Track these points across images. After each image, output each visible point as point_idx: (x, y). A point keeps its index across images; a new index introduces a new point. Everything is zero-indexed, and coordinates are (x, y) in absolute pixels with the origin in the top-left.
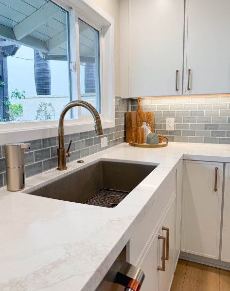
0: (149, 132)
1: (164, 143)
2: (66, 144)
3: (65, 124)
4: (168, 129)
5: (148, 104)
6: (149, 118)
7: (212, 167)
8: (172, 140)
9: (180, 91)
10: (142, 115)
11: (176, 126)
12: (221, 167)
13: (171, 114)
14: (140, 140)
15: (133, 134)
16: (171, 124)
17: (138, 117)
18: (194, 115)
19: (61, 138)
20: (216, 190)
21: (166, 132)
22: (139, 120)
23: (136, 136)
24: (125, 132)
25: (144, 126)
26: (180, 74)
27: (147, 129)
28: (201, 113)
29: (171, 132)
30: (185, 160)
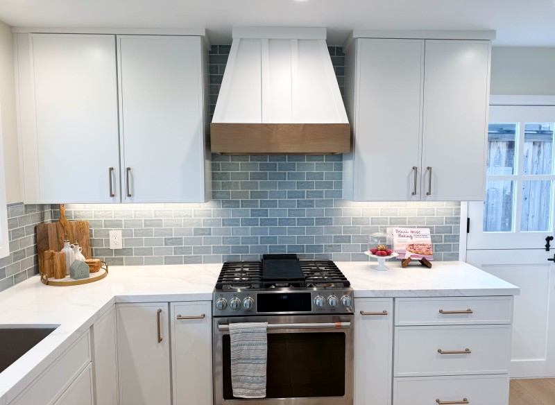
0: (80, 257)
4: (112, 247)
5: (80, 210)
6: (81, 234)
7: (154, 309)
8: (119, 262)
9: (118, 197)
10: (68, 228)
11: (125, 242)
12: (165, 308)
13: (116, 224)
14: (59, 274)
15: (46, 262)
16: (116, 240)
17: (61, 229)
18: (150, 225)
20: (160, 340)
21: (110, 251)
22: (62, 235)
23: (52, 266)
24: (37, 258)
25: (67, 249)
26: (116, 172)
28: (158, 223)
29: (117, 251)
30: (118, 304)
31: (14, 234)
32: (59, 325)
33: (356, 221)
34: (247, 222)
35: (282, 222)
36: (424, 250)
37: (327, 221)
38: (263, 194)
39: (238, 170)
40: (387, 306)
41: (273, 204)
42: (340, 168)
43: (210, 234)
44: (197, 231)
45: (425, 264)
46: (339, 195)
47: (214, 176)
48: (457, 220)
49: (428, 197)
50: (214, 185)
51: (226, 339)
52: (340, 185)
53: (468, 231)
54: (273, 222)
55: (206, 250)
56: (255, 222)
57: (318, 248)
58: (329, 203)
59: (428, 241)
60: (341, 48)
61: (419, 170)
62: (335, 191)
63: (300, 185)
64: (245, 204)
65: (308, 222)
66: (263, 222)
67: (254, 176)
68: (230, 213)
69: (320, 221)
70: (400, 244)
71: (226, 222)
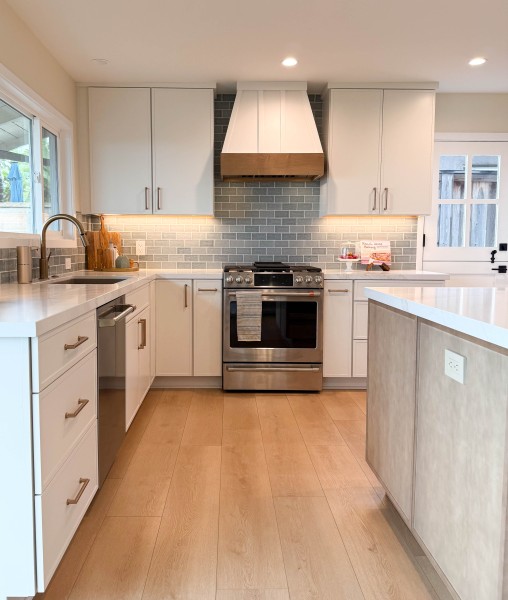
0: (117, 255)
1: (135, 268)
4: (138, 254)
7: (182, 284)
8: (144, 266)
9: (150, 210)
10: (107, 236)
11: (148, 250)
12: (189, 283)
13: (141, 236)
14: (108, 265)
16: (141, 249)
17: (102, 238)
18: (167, 238)
19: (43, 248)
20: (186, 306)
21: (136, 257)
22: (103, 242)
23: (103, 259)
24: (86, 257)
25: (111, 248)
26: (150, 190)
27: (115, 252)
28: (173, 236)
29: (141, 257)
30: (159, 279)
33: (330, 236)
34: (241, 236)
35: (271, 236)
36: (384, 258)
37: (306, 236)
38: (255, 214)
39: (236, 191)
40: (348, 285)
41: (262, 222)
42: (318, 192)
43: (212, 246)
44: (203, 243)
45: (384, 268)
46: (316, 215)
47: (216, 199)
48: (414, 236)
49: (385, 213)
50: (216, 206)
51: (234, 304)
52: (317, 206)
53: (424, 245)
54: (262, 236)
55: (209, 258)
56: (247, 237)
57: (299, 258)
58: (308, 221)
59: (388, 250)
60: (319, 96)
61: (378, 191)
62: (314, 211)
63: (285, 207)
64: (241, 221)
65: (292, 237)
66: (254, 236)
67: (248, 199)
68: (229, 229)
69: (301, 236)
70: (365, 253)
71: (225, 236)
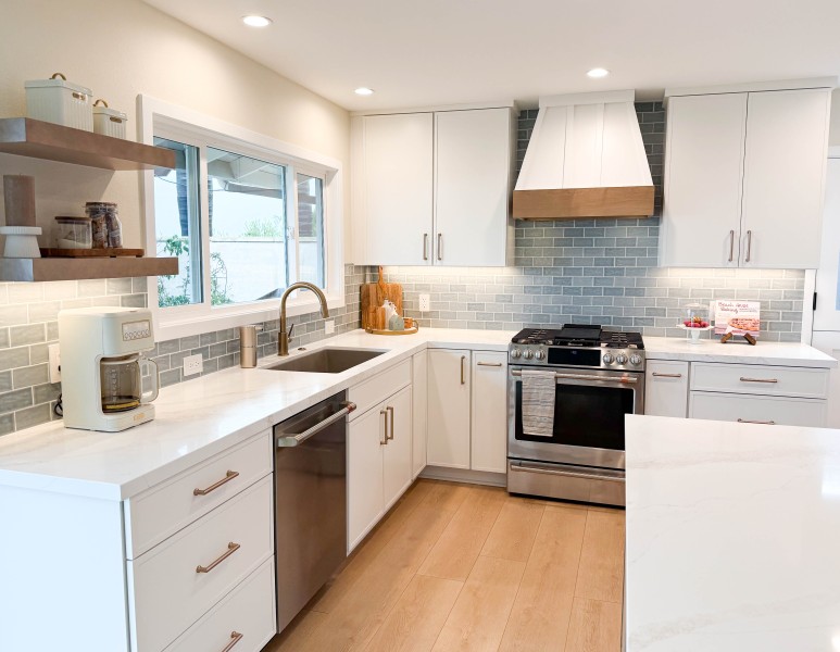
0: (394, 313)
1: (413, 329)
2: (288, 327)
3: (287, 305)
4: (421, 309)
5: (394, 273)
6: (395, 295)
7: (459, 355)
8: (427, 325)
9: (430, 261)
10: (385, 289)
11: (432, 305)
12: (467, 355)
13: (425, 288)
14: (380, 326)
15: (371, 317)
16: (425, 304)
17: (379, 292)
18: (455, 290)
19: (283, 321)
20: (462, 383)
21: (419, 314)
22: (380, 295)
23: (375, 318)
24: (361, 314)
25: (386, 305)
26: (429, 238)
27: (390, 310)
28: (463, 288)
29: (426, 314)
30: (430, 348)
31: (348, 290)
32: (388, 351)
33: (673, 292)
34: (549, 290)
35: (587, 291)
36: (749, 326)
37: (638, 292)
38: (567, 262)
39: (541, 235)
40: (682, 369)
41: (577, 272)
42: (656, 233)
43: (511, 301)
44: (499, 298)
45: (750, 340)
46: (654, 263)
47: (517, 243)
48: (800, 295)
49: (748, 264)
50: (517, 252)
51: (519, 384)
52: (654, 252)
53: (814, 308)
54: (575, 291)
55: (506, 317)
56: (556, 291)
57: (627, 320)
58: (640, 271)
59: (756, 316)
60: (661, 103)
61: (737, 235)
62: (649, 257)
63: (608, 251)
64: (547, 271)
65: (616, 292)
66: (566, 291)
67: (558, 243)
68: (530, 281)
69: (630, 292)
70: (722, 318)
71: (527, 290)
